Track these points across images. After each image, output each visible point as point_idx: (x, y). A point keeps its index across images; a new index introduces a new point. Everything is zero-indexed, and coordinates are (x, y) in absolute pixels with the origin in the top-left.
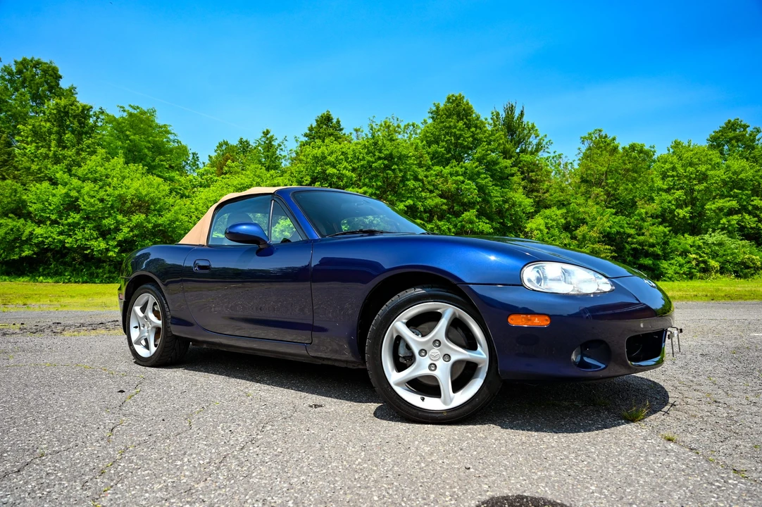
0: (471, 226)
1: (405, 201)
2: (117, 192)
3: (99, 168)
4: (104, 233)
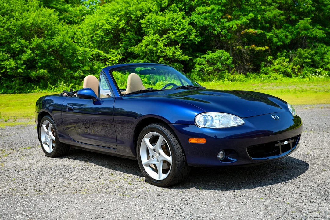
0: (306, 32)
1: (247, 15)
2: (19, 23)
3: (5, 5)
4: (14, 55)
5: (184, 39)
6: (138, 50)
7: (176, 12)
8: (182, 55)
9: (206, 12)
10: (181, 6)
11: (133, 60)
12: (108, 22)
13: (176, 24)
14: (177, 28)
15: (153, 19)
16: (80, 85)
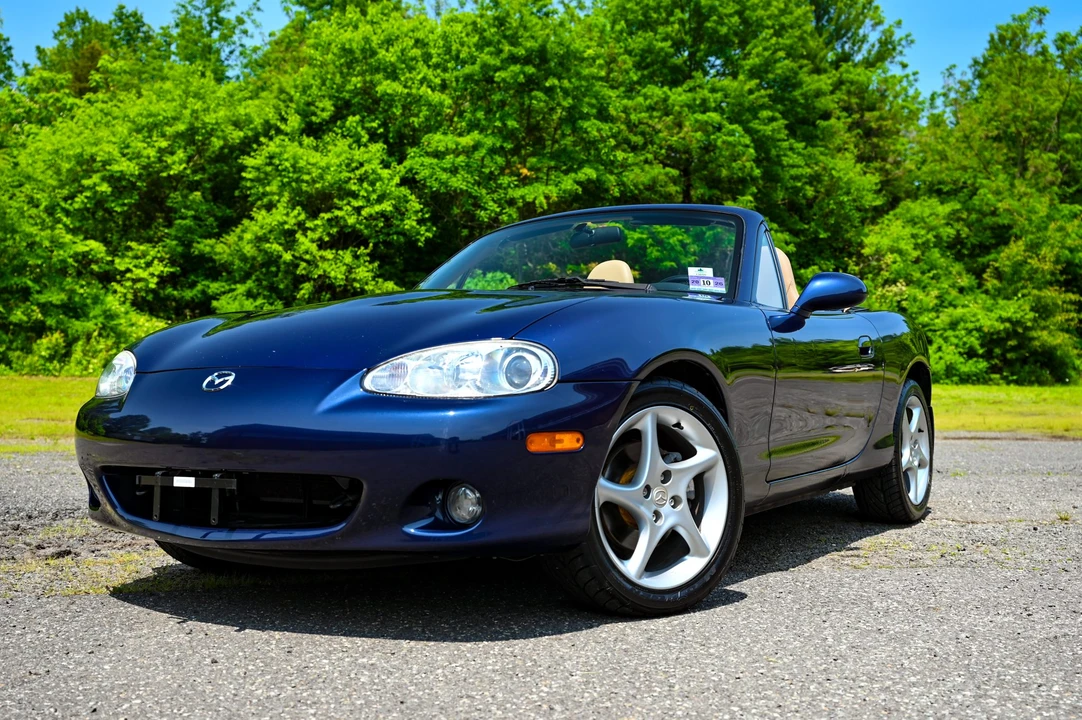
5: (382, 228)
6: (228, 251)
7: (358, 142)
8: (374, 278)
9: (456, 152)
10: (375, 125)
11: (206, 283)
12: (126, 151)
13: (361, 180)
14: (365, 195)
15: (286, 156)
16: (27, 353)
